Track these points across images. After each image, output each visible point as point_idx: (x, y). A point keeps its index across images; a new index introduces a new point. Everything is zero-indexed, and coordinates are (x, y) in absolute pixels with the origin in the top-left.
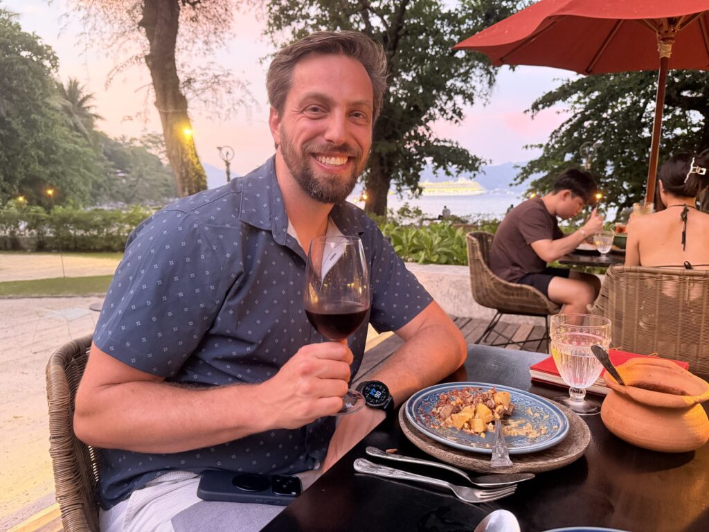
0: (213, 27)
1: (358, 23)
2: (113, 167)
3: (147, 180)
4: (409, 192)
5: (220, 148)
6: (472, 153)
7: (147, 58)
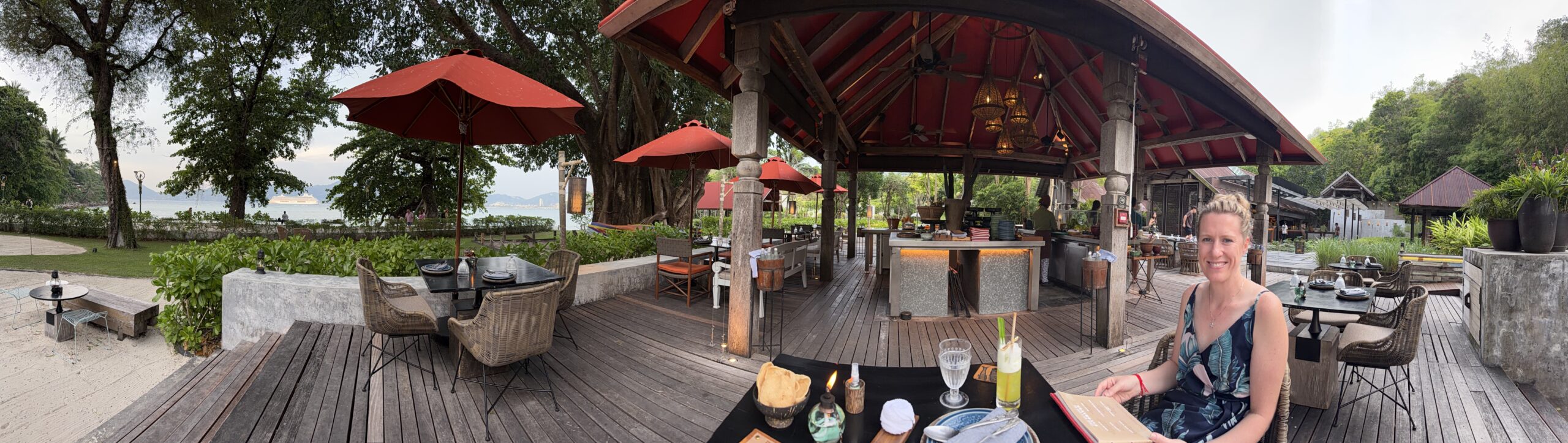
0: (135, 95)
1: (227, 95)
2: (74, 181)
3: (93, 189)
4: (259, 202)
5: (136, 172)
6: (299, 179)
7: (92, 113)
